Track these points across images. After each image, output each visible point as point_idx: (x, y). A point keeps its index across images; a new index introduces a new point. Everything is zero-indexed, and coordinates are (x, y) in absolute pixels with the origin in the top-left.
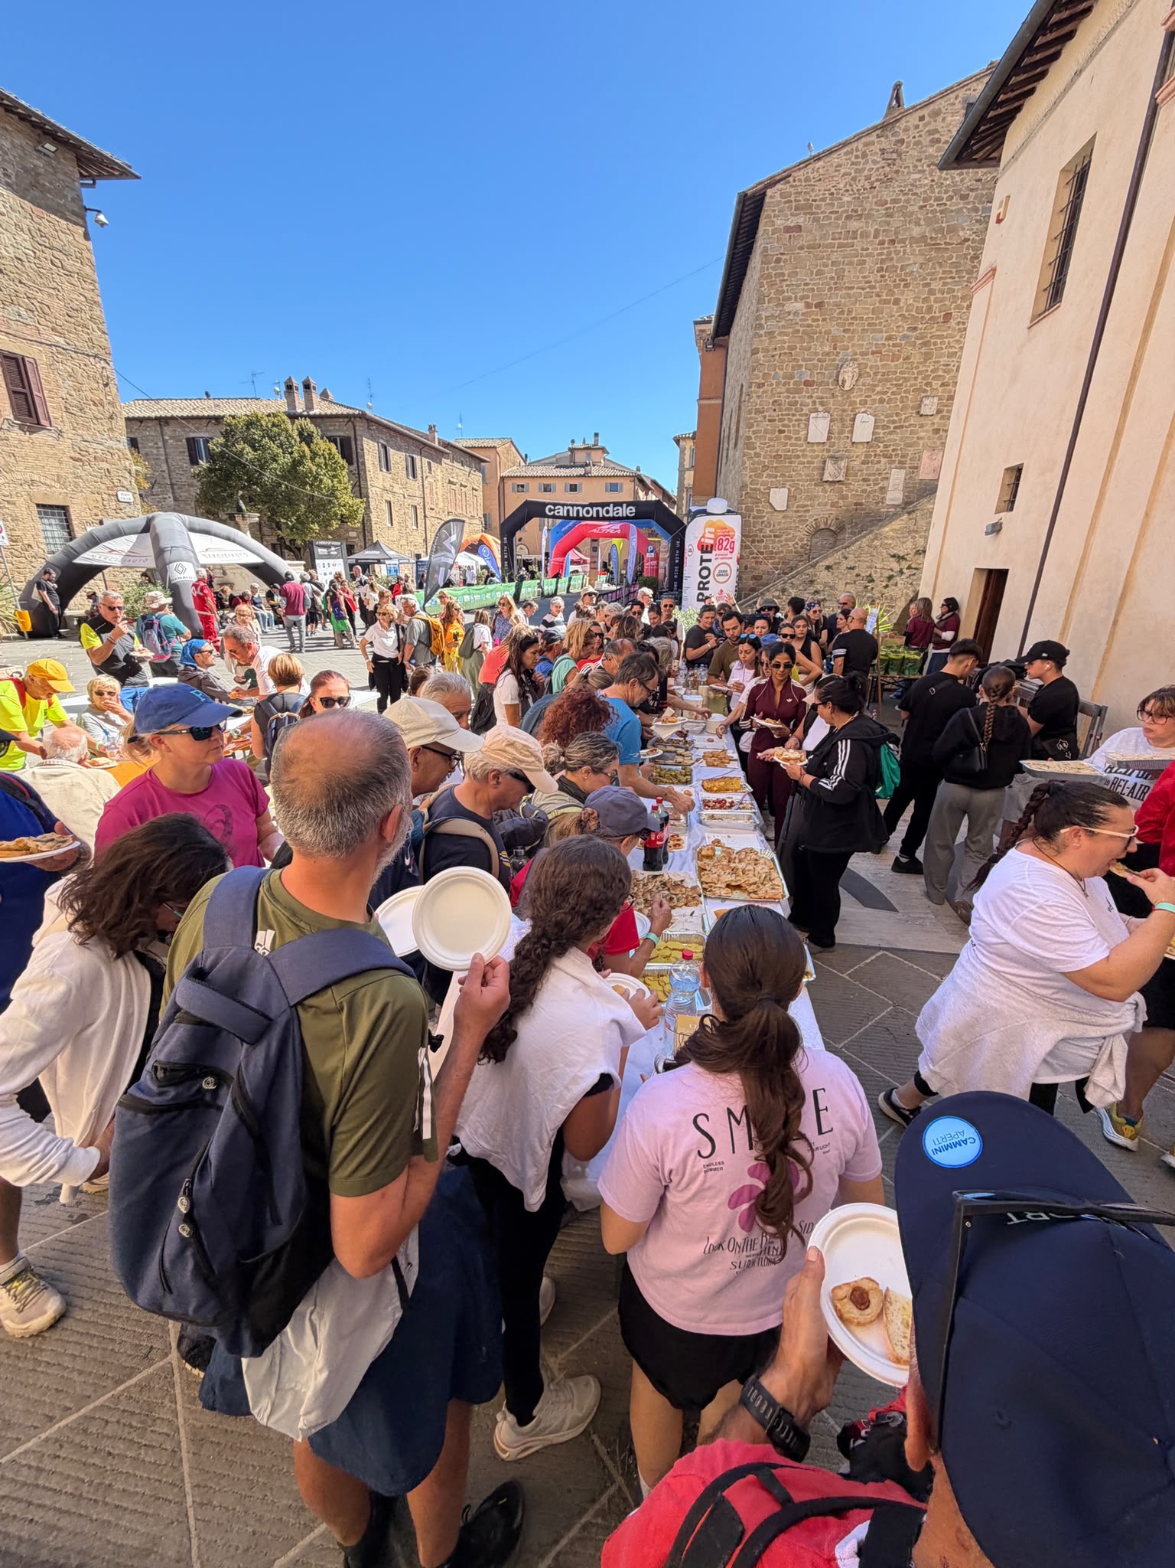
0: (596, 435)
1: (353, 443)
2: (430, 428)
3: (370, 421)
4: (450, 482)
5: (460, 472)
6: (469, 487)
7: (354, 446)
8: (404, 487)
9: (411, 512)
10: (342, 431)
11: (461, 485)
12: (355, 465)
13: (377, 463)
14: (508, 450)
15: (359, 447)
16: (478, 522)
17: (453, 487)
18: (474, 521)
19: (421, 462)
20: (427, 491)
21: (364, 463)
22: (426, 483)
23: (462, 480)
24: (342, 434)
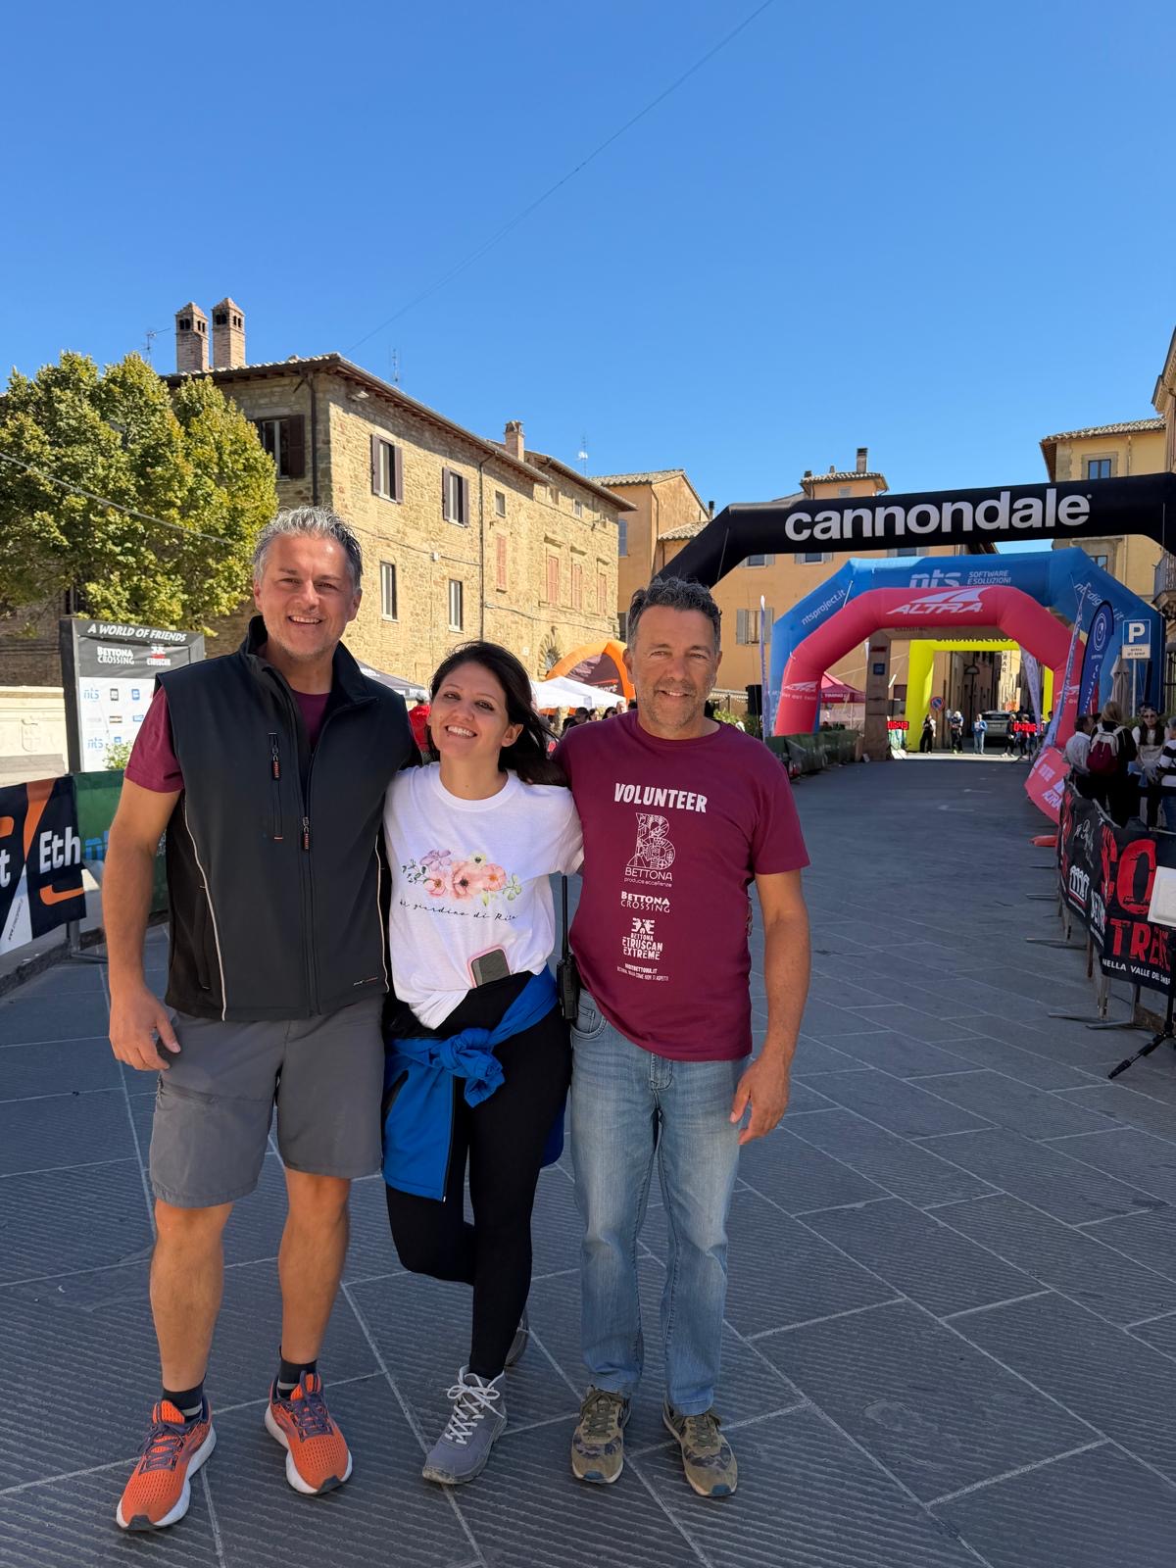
0: (862, 452)
1: (308, 428)
2: (510, 429)
3: (352, 381)
4: (547, 539)
5: (573, 519)
6: (590, 556)
7: (308, 437)
8: (433, 537)
9: (446, 593)
10: (284, 403)
11: (573, 549)
12: (309, 478)
13: (365, 476)
14: (675, 492)
15: (321, 437)
16: (605, 626)
17: (554, 550)
18: (598, 624)
19: (484, 487)
20: (490, 553)
21: (327, 473)
22: (489, 535)
23: (574, 537)
24: (285, 411)
